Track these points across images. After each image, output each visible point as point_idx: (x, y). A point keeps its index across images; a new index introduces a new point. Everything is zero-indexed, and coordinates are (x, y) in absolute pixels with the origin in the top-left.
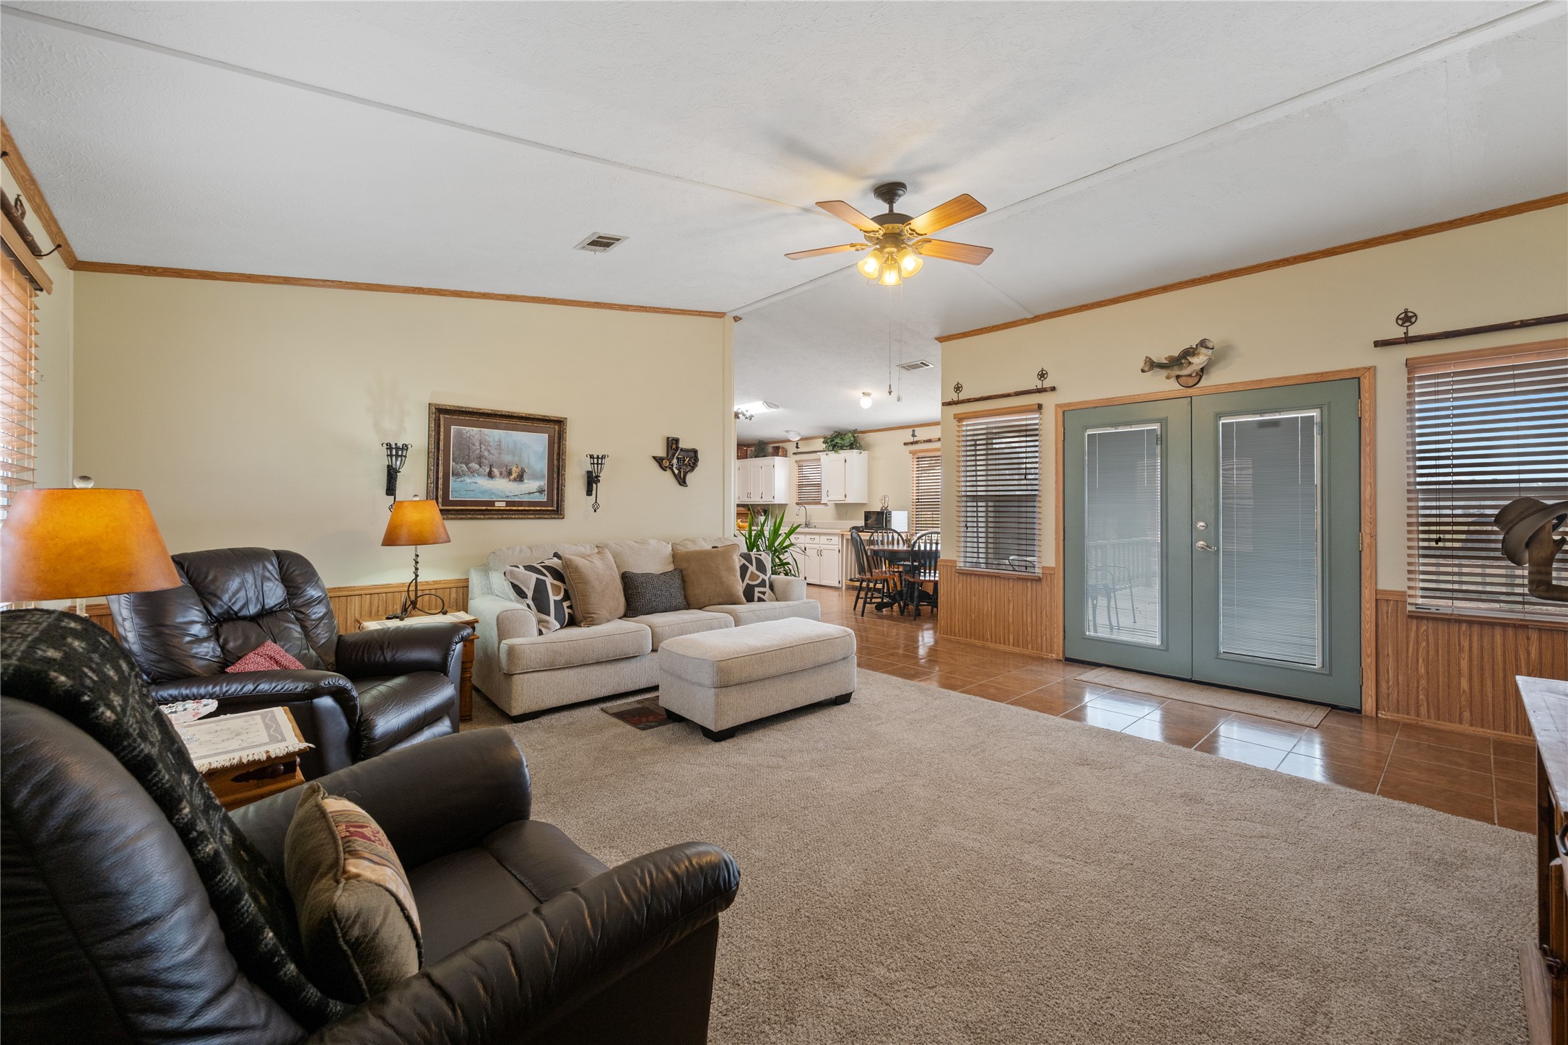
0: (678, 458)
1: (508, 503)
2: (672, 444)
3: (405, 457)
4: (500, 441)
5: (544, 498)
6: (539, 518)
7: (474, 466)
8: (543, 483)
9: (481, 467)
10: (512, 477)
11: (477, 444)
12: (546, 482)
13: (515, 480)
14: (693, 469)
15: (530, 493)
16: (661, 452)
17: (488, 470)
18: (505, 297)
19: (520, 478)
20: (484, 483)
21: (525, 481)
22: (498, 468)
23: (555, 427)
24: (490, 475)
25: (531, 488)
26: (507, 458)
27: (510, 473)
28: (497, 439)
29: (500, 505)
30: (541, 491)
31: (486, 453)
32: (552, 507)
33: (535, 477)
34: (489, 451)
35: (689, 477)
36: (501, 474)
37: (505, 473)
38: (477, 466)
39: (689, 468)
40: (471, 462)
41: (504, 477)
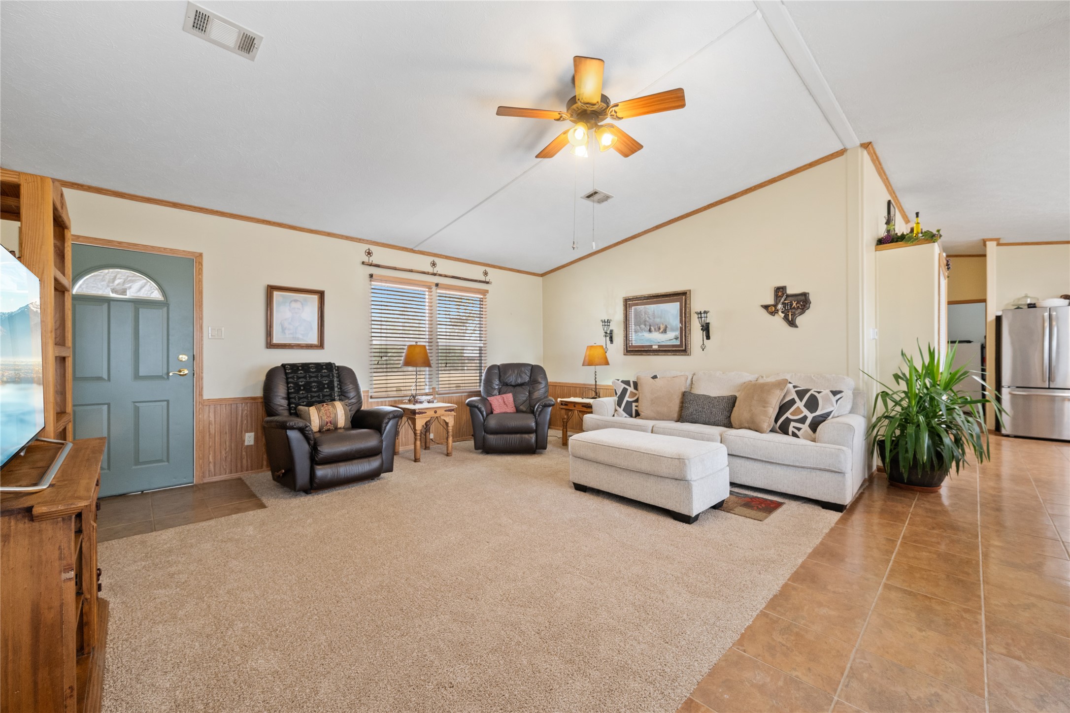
0: (783, 303)
1: (659, 346)
2: (780, 291)
3: (609, 325)
4: (654, 311)
5: (678, 343)
6: (674, 355)
7: (643, 326)
8: (678, 333)
9: (645, 326)
10: (661, 331)
11: (644, 314)
12: (679, 332)
13: (662, 332)
14: (803, 312)
15: (670, 340)
16: (770, 301)
17: (649, 328)
18: (655, 228)
19: (665, 331)
20: (647, 335)
21: (667, 333)
22: (654, 326)
23: (681, 296)
24: (650, 331)
25: (670, 338)
26: (658, 320)
27: (659, 329)
28: (652, 310)
29: (655, 347)
30: (676, 338)
31: (647, 319)
32: (681, 349)
33: (673, 330)
34: (649, 318)
35: (799, 320)
36: (655, 330)
37: (657, 329)
38: (644, 326)
39: (799, 311)
40: (641, 324)
41: (656, 331)
